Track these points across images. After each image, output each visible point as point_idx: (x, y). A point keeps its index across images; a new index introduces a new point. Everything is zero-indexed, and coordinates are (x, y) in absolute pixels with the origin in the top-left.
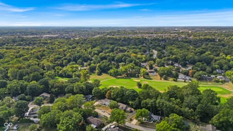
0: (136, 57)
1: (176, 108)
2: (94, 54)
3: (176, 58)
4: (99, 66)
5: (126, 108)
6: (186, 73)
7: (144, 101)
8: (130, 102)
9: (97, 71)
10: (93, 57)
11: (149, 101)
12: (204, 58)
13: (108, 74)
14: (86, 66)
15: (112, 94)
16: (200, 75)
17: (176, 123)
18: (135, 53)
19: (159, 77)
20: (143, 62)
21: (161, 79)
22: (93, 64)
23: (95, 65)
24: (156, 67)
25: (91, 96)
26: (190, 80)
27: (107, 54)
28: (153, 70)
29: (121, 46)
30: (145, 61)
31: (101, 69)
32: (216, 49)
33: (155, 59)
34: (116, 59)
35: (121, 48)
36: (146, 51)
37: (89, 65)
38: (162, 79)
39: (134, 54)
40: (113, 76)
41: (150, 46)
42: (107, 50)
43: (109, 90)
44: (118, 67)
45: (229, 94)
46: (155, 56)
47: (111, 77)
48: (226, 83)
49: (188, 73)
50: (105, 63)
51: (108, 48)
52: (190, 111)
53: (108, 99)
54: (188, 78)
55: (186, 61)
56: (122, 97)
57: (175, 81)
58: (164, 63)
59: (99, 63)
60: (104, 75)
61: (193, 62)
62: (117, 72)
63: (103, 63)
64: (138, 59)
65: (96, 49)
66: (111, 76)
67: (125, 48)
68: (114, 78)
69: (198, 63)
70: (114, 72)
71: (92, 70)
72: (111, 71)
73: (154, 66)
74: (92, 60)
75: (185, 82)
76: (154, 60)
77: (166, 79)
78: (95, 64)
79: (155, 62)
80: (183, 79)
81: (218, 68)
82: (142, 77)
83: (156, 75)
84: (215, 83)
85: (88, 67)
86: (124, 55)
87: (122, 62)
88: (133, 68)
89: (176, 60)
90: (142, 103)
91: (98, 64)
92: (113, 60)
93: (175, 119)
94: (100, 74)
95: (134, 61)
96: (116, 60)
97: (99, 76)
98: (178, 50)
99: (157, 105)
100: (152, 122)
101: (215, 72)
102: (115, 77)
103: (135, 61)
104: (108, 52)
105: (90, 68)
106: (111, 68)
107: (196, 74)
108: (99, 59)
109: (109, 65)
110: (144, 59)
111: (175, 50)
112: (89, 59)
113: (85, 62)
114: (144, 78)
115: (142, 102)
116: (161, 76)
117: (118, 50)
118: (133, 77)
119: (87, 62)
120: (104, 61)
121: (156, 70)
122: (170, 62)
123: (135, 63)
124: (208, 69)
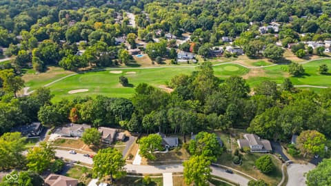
0: (103, 27)
1: (199, 118)
2: (20, 28)
3: (166, 24)
4: (37, 54)
5: (117, 134)
6: (186, 48)
7: (147, 117)
8: (122, 123)
9: (35, 64)
10: (18, 34)
11: (156, 116)
12: (203, 21)
13: (59, 66)
14: (10, 56)
15: (82, 113)
16: (206, 50)
17: (210, 148)
18: (100, 21)
19: (150, 61)
20: (117, 36)
21: (153, 63)
22: (23, 51)
23: (28, 52)
24: (141, 43)
25: (38, 124)
26: (194, 58)
27: (48, 26)
28: (137, 50)
29: (71, 8)
30: (120, 35)
31: (42, 58)
32: (213, 5)
33: (137, 29)
34: (67, 34)
35: (71, 11)
36: (117, 15)
37: (16, 52)
38: (155, 63)
39: (100, 23)
40: (70, 70)
41: (120, 5)
42: (45, 19)
43: (73, 106)
44: (75, 50)
45: (248, 72)
46: (133, 24)
47: (68, 72)
48: (240, 57)
49: (189, 49)
50: (49, 45)
51: (45, 14)
52: (219, 118)
53: (76, 123)
54: (190, 55)
55: (180, 27)
56: (104, 115)
57: (174, 63)
58: (151, 36)
59: (36, 46)
60: (53, 71)
61: (191, 29)
62: (78, 61)
63: (44, 45)
64: (109, 30)
65: (21, 17)
66: (66, 69)
67: (80, 12)
68: (75, 74)
69: (197, 30)
70: (72, 63)
71: (24, 63)
72: (65, 61)
73: (137, 41)
74: (17, 42)
75: (188, 63)
76: (135, 31)
77: (161, 62)
78: (26, 49)
79: (136, 34)
80: (185, 59)
81: (223, 35)
82: (124, 64)
83: (144, 58)
84: (226, 59)
85: (14, 58)
86: (83, 27)
87: (82, 39)
88: (105, 50)
89: (166, 28)
90: (143, 121)
91: (35, 50)
92: (63, 36)
93: (208, 143)
94: (43, 69)
95: (102, 37)
96: (69, 38)
97: (43, 74)
98: (165, 9)
99: (171, 120)
100: (167, 151)
101: (220, 41)
102: (75, 71)
103: (106, 35)
104: (47, 23)
105: (19, 59)
106: (64, 55)
107: (201, 49)
108: (33, 38)
109: (57, 50)
110: (118, 31)
111: (160, 11)
112: (10, 40)
113: (5, 47)
114: (127, 65)
115: (144, 118)
116: (153, 57)
117: (67, 16)
118: (108, 66)
119: (7, 46)
120: (45, 42)
121: (142, 49)
122: (159, 32)
123: (105, 40)
124: (213, 37)
